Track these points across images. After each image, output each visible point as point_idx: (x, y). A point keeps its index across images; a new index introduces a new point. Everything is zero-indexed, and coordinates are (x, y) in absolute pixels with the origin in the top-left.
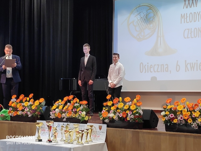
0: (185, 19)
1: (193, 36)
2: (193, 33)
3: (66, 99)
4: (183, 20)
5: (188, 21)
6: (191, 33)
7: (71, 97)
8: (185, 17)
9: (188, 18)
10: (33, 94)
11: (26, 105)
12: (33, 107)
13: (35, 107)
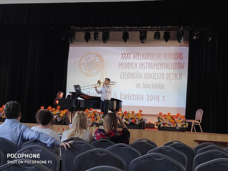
0: (122, 66)
1: (126, 77)
2: (127, 76)
4: (120, 66)
5: (124, 67)
6: (125, 76)
8: (122, 65)
9: (124, 66)
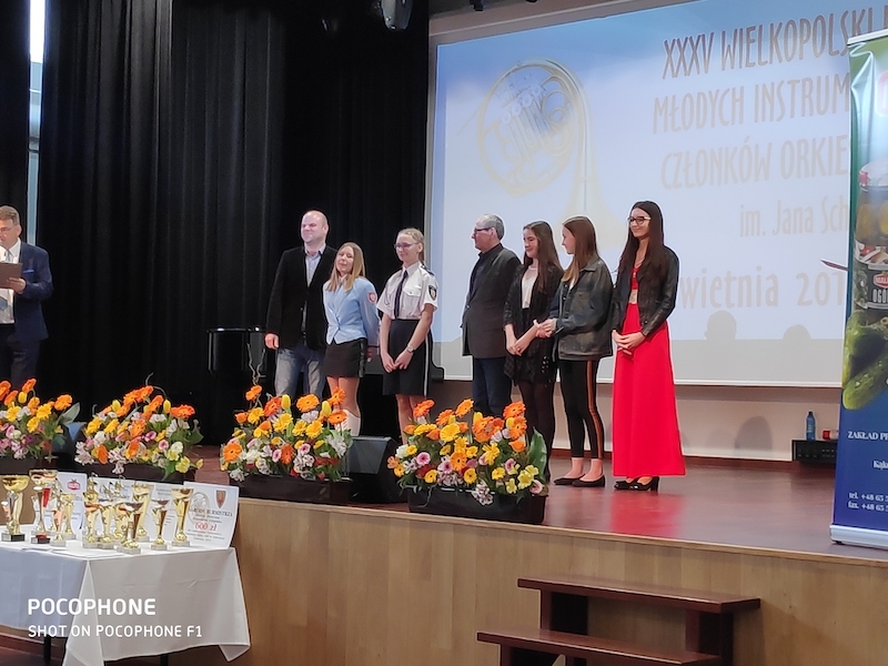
0: (670, 118)
3: (130, 398)
4: (660, 119)
5: (678, 123)
7: (145, 392)
8: (670, 110)
9: (678, 114)
10: (34, 380)
11: (12, 419)
12: (32, 426)
13: (36, 426)
